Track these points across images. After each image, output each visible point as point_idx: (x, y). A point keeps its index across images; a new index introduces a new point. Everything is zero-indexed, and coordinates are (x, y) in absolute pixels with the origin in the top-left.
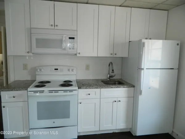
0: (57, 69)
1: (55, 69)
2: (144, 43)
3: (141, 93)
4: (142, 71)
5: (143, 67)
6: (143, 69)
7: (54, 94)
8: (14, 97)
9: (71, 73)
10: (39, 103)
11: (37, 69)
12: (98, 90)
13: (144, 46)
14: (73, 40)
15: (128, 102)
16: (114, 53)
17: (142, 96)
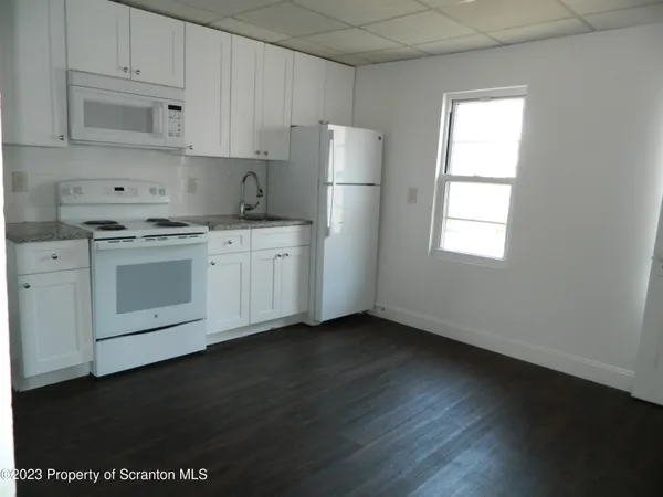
0: (122, 189)
1: (117, 189)
2: (332, 131)
3: (327, 234)
4: (330, 188)
5: (330, 180)
6: (331, 184)
7: (157, 243)
8: (55, 258)
9: (159, 199)
10: (121, 270)
11: (68, 190)
12: (245, 233)
13: (332, 138)
14: (177, 112)
15: (301, 258)
16: (264, 150)
17: (329, 238)
